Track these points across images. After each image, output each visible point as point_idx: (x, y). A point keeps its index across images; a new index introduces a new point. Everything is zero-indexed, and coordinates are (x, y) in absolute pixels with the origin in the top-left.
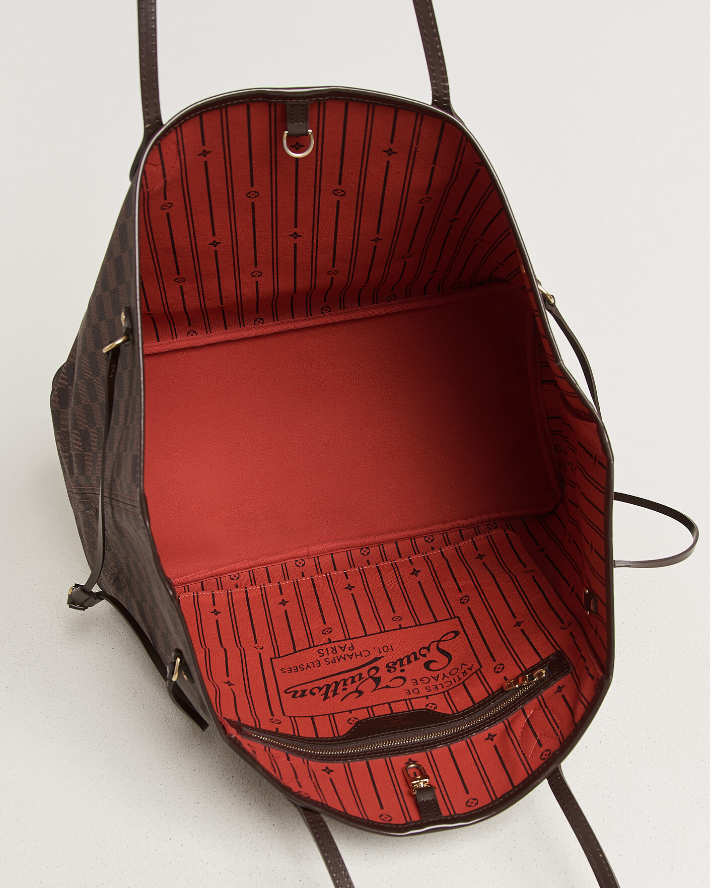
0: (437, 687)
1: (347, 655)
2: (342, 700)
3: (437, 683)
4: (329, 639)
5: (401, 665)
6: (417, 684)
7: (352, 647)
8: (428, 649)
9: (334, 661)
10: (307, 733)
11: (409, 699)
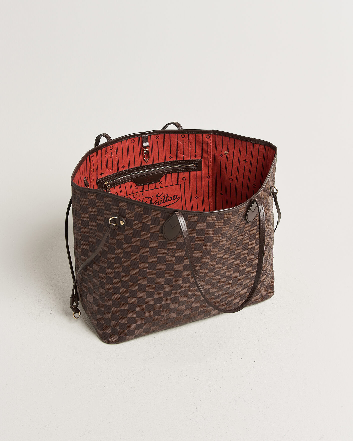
0: (134, 196)
2: (163, 193)
10: (175, 175)
11: (143, 191)
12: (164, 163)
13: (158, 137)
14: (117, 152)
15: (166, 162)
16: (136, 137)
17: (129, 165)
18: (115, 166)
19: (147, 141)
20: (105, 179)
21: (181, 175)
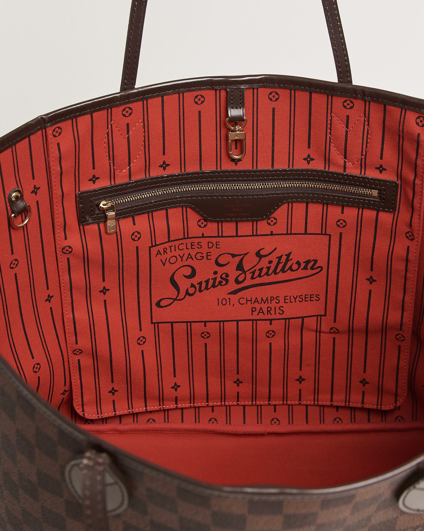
0: (192, 245)
1: (259, 303)
2: (276, 249)
3: (190, 251)
4: (271, 324)
5: (215, 279)
6: (207, 253)
7: (252, 311)
8: (187, 293)
9: (272, 299)
10: (315, 209)
11: (218, 237)
12: (285, 171)
13: (277, 96)
14: (146, 126)
15: (293, 170)
16: (209, 89)
17: (183, 162)
18: (138, 162)
19: (240, 104)
20: (101, 194)
21: (334, 212)
